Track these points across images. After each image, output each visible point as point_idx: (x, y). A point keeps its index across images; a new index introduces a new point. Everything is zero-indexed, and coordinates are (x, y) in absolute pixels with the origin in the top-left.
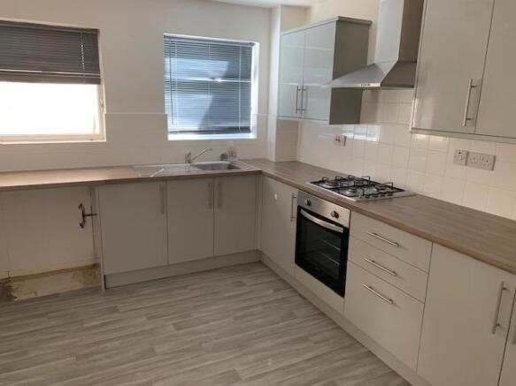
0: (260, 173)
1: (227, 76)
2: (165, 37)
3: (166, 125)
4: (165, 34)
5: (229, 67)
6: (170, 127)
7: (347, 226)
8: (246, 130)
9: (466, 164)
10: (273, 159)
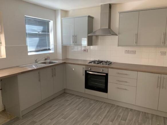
0: (65, 63)
1: (43, 32)
2: (25, 17)
3: (27, 49)
4: (25, 16)
5: (43, 28)
6: (29, 50)
7: (107, 73)
8: (49, 49)
9: (128, 53)
10: (61, 59)
